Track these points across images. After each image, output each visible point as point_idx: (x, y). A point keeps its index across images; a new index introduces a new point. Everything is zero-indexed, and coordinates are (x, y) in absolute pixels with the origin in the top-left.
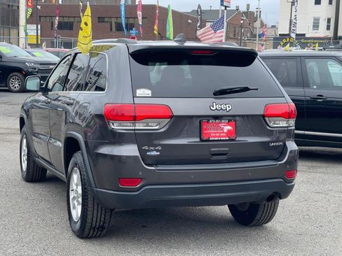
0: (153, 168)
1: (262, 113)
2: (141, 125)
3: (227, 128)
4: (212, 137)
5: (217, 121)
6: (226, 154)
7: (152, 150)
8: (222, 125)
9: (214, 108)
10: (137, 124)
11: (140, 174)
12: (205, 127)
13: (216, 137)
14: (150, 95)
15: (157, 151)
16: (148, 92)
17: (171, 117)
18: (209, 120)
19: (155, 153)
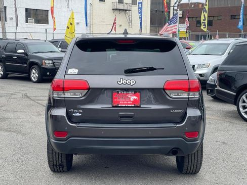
0: (75, 125)
1: (162, 87)
2: (69, 94)
3: (133, 98)
4: (121, 104)
5: (125, 92)
6: (131, 117)
7: (76, 112)
8: (129, 96)
9: (121, 83)
10: (66, 94)
11: (66, 129)
12: (115, 96)
13: (124, 104)
14: (77, 73)
15: (80, 113)
16: (76, 71)
17: (89, 89)
18: (118, 92)
19: (78, 114)
